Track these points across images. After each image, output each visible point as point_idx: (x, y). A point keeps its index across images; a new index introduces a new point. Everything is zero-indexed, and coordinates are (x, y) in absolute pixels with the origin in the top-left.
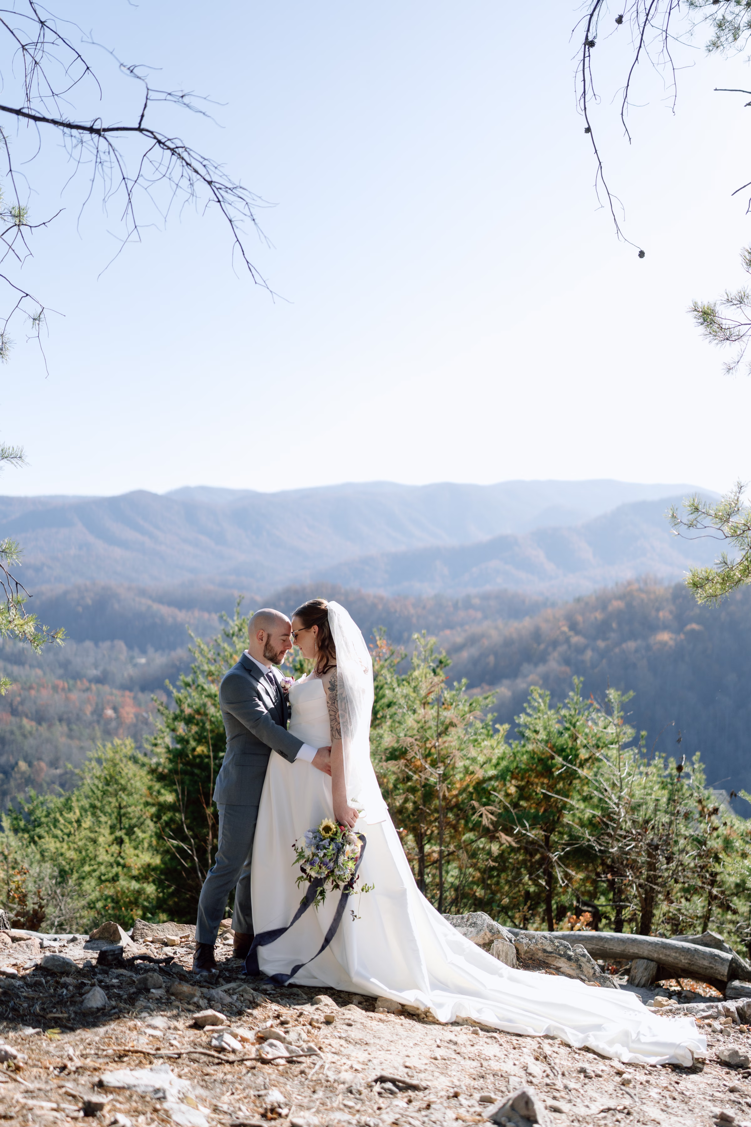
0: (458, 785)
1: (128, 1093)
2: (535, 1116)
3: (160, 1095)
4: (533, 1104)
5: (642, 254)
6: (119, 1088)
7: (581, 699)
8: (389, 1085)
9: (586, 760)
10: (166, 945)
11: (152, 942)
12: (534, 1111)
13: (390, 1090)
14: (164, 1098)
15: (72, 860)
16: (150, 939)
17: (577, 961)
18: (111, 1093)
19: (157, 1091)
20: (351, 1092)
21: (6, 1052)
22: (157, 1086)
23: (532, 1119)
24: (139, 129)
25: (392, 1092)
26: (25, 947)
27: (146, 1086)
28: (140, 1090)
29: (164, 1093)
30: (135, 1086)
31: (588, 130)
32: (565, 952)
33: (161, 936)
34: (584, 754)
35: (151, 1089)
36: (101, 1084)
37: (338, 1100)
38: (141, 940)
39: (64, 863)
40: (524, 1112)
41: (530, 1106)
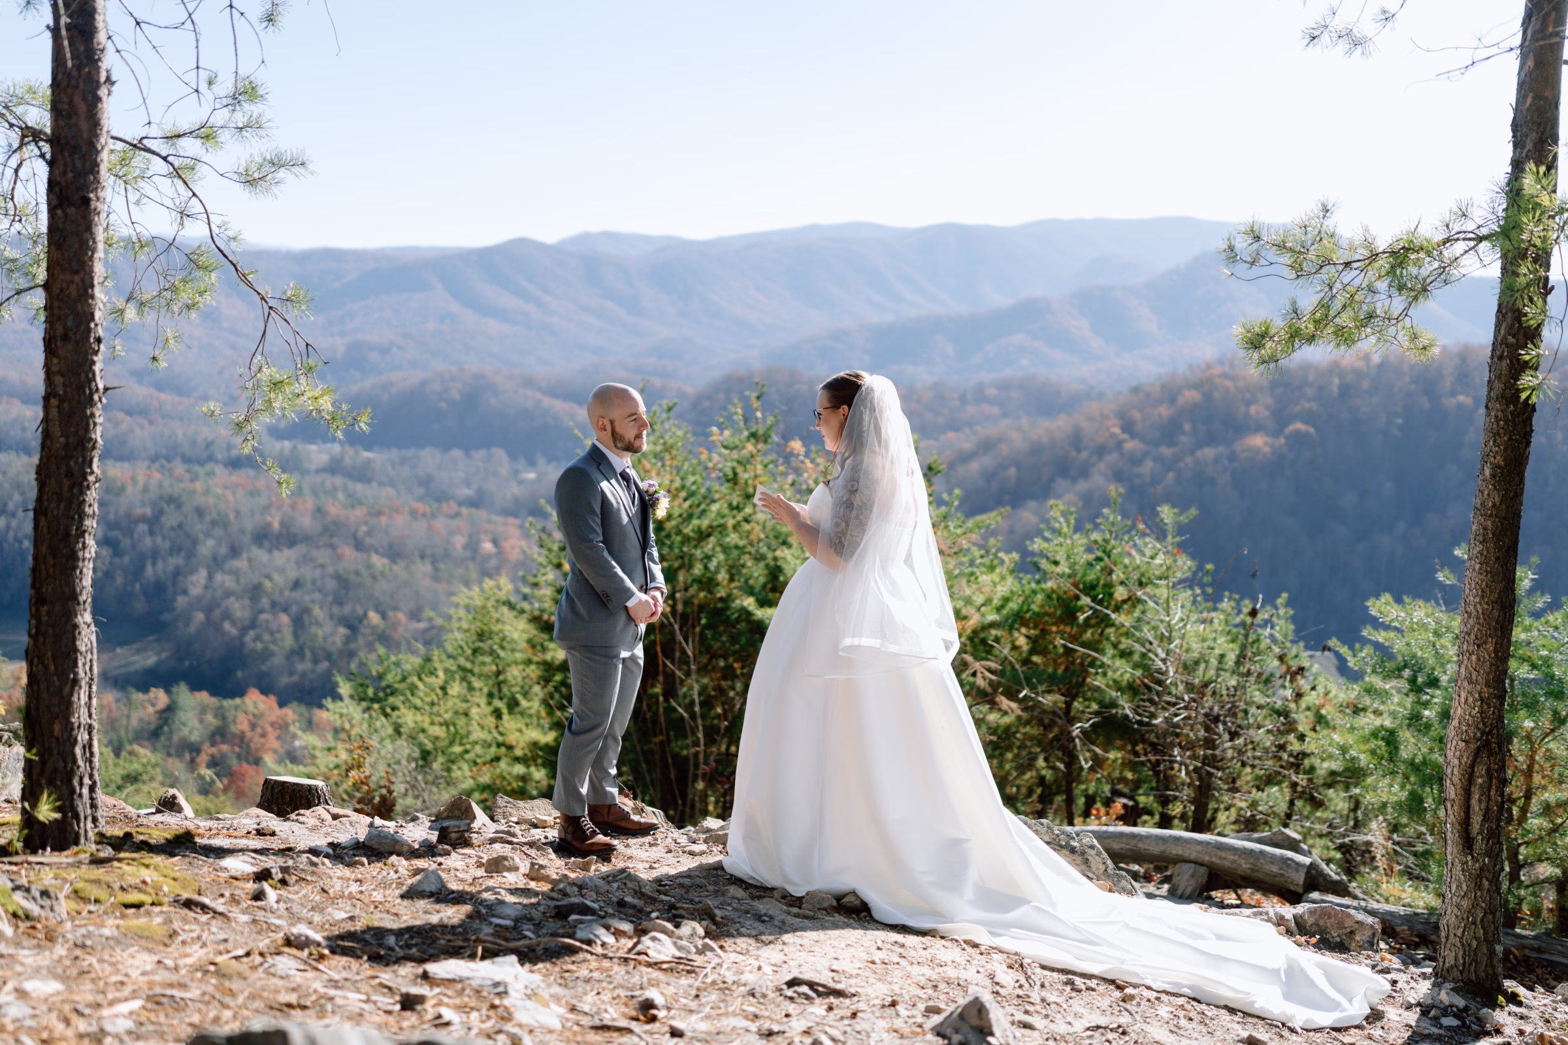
1: (459, 986)
2: (990, 1026)
3: (501, 989)
4: (987, 1012)
6: (449, 980)
7: (1119, 518)
8: (804, 989)
9: (1124, 602)
10: (535, 826)
11: (517, 823)
12: (989, 1021)
13: (805, 994)
14: (506, 993)
15: (437, 738)
16: (515, 819)
17: (1083, 853)
18: (438, 986)
19: (497, 984)
20: (753, 995)
21: (307, 938)
22: (497, 979)
23: (986, 1030)
25: (808, 997)
26: (348, 825)
27: (483, 979)
28: (475, 983)
29: (506, 987)
30: (468, 978)
33: (529, 815)
34: (1120, 593)
35: (490, 983)
36: (425, 976)
37: (735, 1005)
38: (503, 821)
39: (426, 741)
40: (975, 1022)
41: (984, 1013)
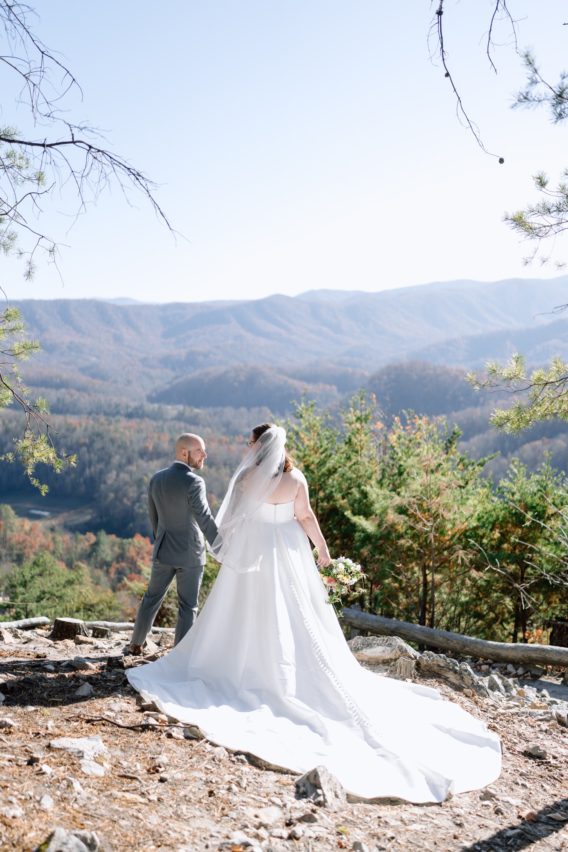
0: (450, 533)
1: (62, 752)
2: (320, 784)
3: (81, 755)
5: (501, 161)
6: (59, 749)
7: (551, 468)
8: (243, 757)
9: (552, 515)
12: (319, 781)
13: (242, 760)
14: (82, 757)
17: (461, 674)
18: (53, 751)
19: (80, 752)
20: (214, 760)
21: (6, 722)
22: (80, 750)
23: (318, 785)
24: (73, 142)
25: (242, 762)
27: (75, 749)
28: (70, 751)
29: (83, 753)
30: (68, 748)
31: (447, 75)
32: (453, 668)
34: (551, 510)
35: (77, 751)
36: (49, 747)
37: (203, 765)
40: (312, 781)
41: (317, 777)
